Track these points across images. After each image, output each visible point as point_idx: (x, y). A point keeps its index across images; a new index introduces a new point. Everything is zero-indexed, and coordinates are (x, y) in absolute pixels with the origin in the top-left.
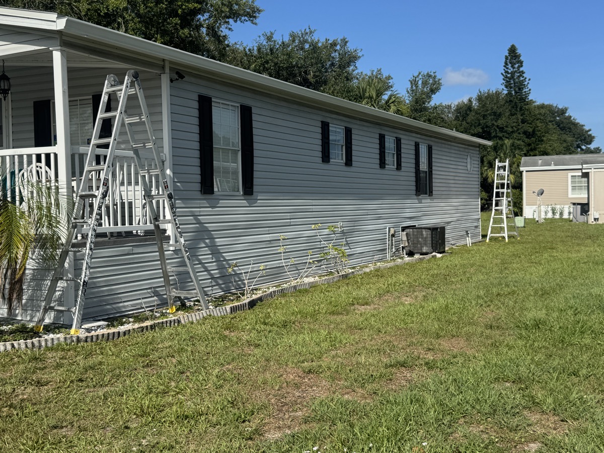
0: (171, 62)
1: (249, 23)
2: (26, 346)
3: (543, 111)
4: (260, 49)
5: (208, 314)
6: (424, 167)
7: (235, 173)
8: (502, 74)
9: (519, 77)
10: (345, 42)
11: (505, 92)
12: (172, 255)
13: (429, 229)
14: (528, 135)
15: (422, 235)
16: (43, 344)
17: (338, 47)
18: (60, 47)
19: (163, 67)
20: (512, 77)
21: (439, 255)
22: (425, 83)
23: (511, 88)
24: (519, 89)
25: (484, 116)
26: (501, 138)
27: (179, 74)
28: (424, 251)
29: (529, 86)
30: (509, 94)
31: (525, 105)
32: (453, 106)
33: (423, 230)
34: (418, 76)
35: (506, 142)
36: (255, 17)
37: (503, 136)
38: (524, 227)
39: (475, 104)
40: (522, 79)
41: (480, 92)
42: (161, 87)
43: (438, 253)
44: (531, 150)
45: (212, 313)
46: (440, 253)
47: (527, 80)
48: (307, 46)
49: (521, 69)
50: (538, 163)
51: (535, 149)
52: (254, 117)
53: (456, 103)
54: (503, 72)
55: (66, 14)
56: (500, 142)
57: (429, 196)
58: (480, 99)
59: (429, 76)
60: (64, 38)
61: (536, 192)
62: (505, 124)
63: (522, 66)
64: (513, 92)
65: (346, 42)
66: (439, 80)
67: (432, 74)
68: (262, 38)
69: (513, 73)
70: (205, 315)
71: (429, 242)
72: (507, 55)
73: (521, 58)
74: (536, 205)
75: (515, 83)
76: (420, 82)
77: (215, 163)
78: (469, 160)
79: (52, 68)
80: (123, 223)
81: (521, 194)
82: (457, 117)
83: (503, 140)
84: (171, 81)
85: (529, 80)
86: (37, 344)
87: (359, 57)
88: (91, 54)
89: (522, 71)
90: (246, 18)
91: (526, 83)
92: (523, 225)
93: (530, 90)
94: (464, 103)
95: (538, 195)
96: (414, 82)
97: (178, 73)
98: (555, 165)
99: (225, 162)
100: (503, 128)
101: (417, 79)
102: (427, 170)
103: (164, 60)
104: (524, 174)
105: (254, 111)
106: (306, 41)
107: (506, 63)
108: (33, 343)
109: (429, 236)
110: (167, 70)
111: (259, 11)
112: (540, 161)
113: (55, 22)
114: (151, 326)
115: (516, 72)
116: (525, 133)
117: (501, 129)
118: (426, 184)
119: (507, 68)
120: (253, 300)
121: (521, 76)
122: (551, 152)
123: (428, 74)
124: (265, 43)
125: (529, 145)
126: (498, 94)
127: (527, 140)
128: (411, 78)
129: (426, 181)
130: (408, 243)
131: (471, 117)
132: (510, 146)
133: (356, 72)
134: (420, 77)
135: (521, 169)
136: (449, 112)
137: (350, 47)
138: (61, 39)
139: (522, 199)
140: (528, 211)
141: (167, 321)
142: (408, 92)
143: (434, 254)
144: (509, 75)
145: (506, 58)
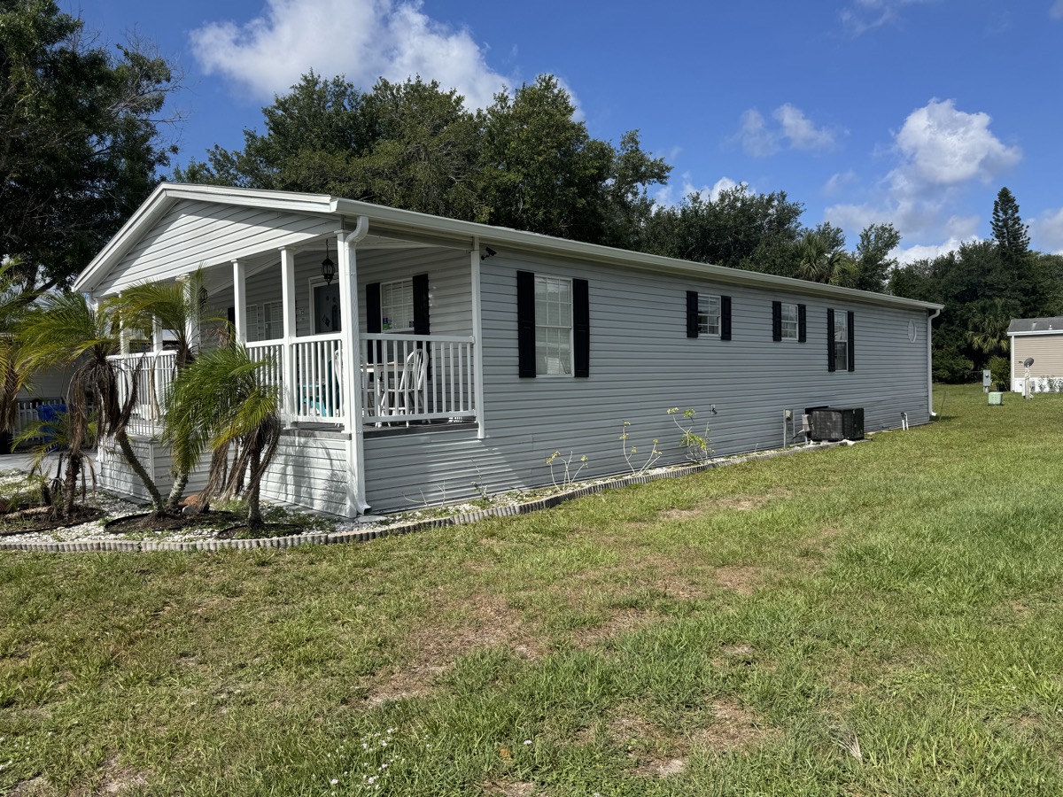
0: (480, 239)
1: (658, 184)
2: (272, 545)
3: (1047, 264)
4: (685, 211)
5: (490, 513)
6: (841, 336)
7: (566, 352)
8: (991, 222)
9: (1014, 224)
10: (783, 196)
11: (997, 243)
12: (480, 444)
13: (839, 411)
14: (1025, 292)
15: (831, 418)
16: (289, 543)
17: (775, 203)
18: (341, 231)
19: (472, 244)
20: (1006, 225)
21: (851, 443)
22: (878, 237)
23: (1003, 238)
24: (1015, 239)
25: (970, 273)
26: (989, 297)
27: (490, 250)
28: (833, 437)
29: (1027, 234)
30: (1002, 245)
31: (1022, 257)
32: (929, 261)
33: (833, 414)
34: (870, 230)
35: (996, 301)
36: (665, 177)
37: (994, 295)
38: (1001, 404)
39: (958, 258)
40: (1017, 227)
41: (963, 244)
42: (470, 265)
43: (850, 440)
44: (1031, 310)
45: (495, 513)
46: (853, 440)
47: (1024, 227)
48: (739, 204)
49: (1016, 215)
50: (1031, 326)
51: (1036, 309)
52: (591, 291)
53: (934, 259)
54: (993, 220)
55: (337, 196)
56: (989, 302)
57: (849, 371)
58: (963, 251)
59: (883, 229)
60: (347, 220)
61: (1024, 361)
62: (995, 280)
63: (1017, 211)
64: (1007, 243)
65: (785, 196)
66: (897, 232)
67: (887, 226)
68: (687, 199)
69: (1005, 221)
70: (486, 515)
71: (839, 426)
72: (998, 200)
73: (1015, 202)
74: (1023, 376)
75: (1008, 232)
76: (872, 237)
77: (538, 344)
78: (911, 327)
79: (337, 251)
80: (430, 410)
81: (1009, 364)
82: (935, 274)
83: (992, 299)
84: (483, 258)
85: (1028, 227)
86: (282, 543)
87: (801, 212)
88: (381, 235)
89: (1018, 217)
90: (655, 180)
91: (1023, 231)
92: (999, 402)
93: (1029, 239)
94: (943, 257)
95: (1026, 365)
96: (865, 237)
97: (488, 250)
98: (1054, 328)
99: (553, 342)
100: (992, 285)
101: (869, 233)
102: (847, 341)
103: (473, 237)
104: (1013, 340)
105: (590, 284)
106: (736, 199)
107: (996, 210)
108: (278, 541)
109: (839, 420)
110: (477, 247)
111: (668, 169)
112: (1034, 325)
113: (328, 204)
114: (414, 526)
115: (1009, 218)
116: (1022, 290)
117: (991, 287)
118: (845, 357)
119: (998, 216)
120: (557, 498)
121: (1016, 223)
122: (1058, 313)
123: (882, 227)
124: (690, 205)
125: (1028, 304)
126: (986, 246)
127: (1024, 299)
128: (861, 231)
129: (845, 354)
130: (810, 427)
131: (952, 273)
132: (1002, 306)
133: (800, 228)
134: (873, 230)
135: (1009, 334)
136: (926, 269)
137: (789, 201)
138: (343, 221)
139: (1010, 370)
140: (1017, 385)
141: (435, 522)
142: (859, 249)
143: (845, 441)
144: (1000, 224)
145: (996, 203)
